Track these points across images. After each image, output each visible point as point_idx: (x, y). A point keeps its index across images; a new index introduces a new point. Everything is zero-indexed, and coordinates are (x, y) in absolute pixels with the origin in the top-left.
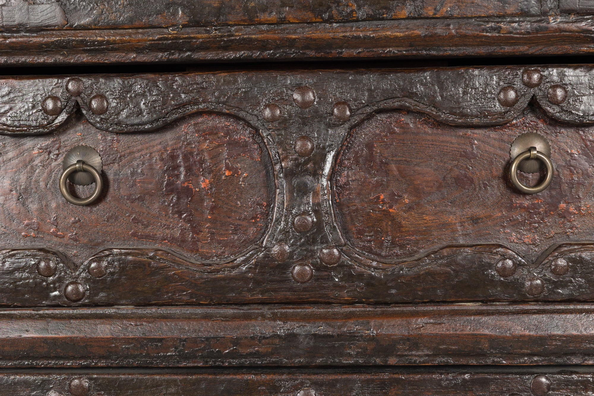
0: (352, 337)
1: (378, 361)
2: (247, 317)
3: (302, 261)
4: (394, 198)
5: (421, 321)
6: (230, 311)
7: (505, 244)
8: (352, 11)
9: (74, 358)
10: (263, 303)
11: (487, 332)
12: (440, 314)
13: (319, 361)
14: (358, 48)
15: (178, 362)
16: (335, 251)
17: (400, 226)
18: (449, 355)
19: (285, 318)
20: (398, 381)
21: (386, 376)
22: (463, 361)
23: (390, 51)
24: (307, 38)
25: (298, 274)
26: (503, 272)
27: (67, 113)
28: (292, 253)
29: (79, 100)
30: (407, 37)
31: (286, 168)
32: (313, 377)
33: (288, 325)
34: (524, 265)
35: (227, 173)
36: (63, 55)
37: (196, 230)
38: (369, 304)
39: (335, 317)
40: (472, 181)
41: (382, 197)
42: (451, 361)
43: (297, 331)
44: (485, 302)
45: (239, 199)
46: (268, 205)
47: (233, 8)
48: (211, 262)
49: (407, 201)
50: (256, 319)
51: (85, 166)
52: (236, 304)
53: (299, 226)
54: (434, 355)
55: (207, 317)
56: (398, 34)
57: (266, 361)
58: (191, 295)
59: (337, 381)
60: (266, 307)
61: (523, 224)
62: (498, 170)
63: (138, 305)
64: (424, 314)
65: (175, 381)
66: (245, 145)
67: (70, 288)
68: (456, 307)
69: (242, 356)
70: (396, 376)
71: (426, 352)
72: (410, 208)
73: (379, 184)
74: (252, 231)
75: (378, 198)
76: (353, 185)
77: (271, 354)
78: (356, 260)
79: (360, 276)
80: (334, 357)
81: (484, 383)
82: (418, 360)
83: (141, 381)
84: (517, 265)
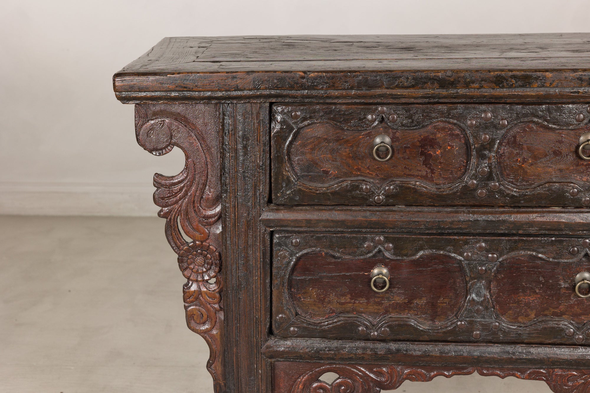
0: (504, 221)
1: (514, 232)
2: (457, 212)
3: (482, 188)
4: (524, 161)
5: (535, 215)
6: (449, 209)
7: (574, 181)
8: (513, 84)
9: (378, 228)
10: (463, 206)
11: (564, 221)
12: (544, 212)
13: (488, 231)
14: (515, 98)
15: (425, 231)
16: (497, 184)
17: (526, 172)
18: (546, 230)
19: (474, 213)
20: (523, 240)
21: (516, 238)
22: (552, 232)
23: (528, 101)
24: (492, 95)
25: (480, 193)
26: (573, 194)
27: (378, 121)
28: (478, 185)
29: (384, 115)
30: (537, 95)
31: (477, 148)
32: (484, 238)
33: (475, 216)
34: (582, 191)
35: (449, 148)
36: (382, 99)
37: (432, 172)
38: (511, 207)
39: (496, 213)
40: (561, 153)
41: (519, 160)
42: (547, 232)
43: (479, 219)
44: (563, 207)
45: (454, 159)
46: (467, 162)
47: (459, 81)
48: (440, 187)
49: (530, 161)
50: (461, 213)
51: (385, 145)
52: (451, 206)
53: (482, 173)
54: (539, 230)
55: (439, 212)
56: (533, 94)
57: (464, 231)
58: (430, 202)
59: (495, 240)
60: (465, 208)
61: (583, 172)
62: (573, 149)
63: (406, 205)
64: (536, 212)
65: (423, 238)
66: (458, 135)
67: (376, 198)
68: (550, 209)
69: (453, 229)
70: (521, 238)
71: (536, 229)
72: (532, 165)
73: (518, 154)
74: (459, 173)
75: (518, 160)
76: (507, 154)
77: (466, 229)
78: (506, 188)
79: (508, 194)
80: (495, 230)
81: (561, 242)
82: (532, 232)
83: (407, 238)
84: (579, 191)
